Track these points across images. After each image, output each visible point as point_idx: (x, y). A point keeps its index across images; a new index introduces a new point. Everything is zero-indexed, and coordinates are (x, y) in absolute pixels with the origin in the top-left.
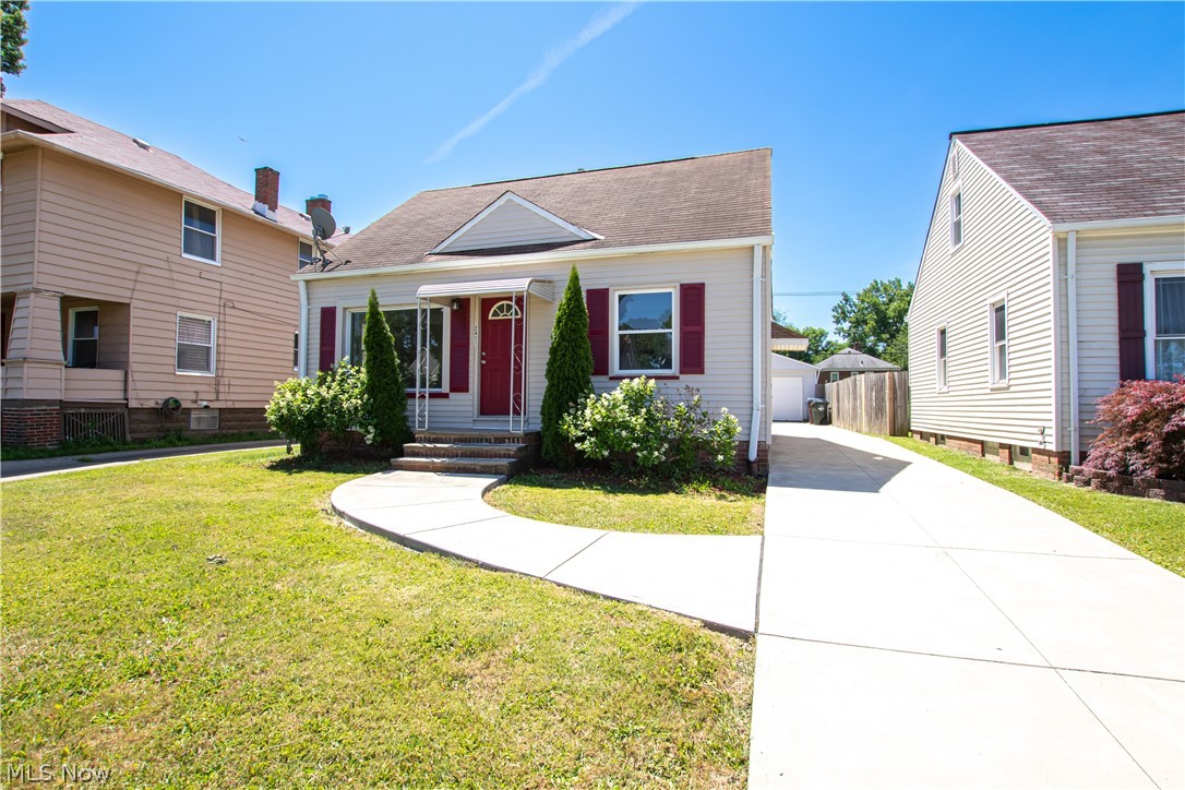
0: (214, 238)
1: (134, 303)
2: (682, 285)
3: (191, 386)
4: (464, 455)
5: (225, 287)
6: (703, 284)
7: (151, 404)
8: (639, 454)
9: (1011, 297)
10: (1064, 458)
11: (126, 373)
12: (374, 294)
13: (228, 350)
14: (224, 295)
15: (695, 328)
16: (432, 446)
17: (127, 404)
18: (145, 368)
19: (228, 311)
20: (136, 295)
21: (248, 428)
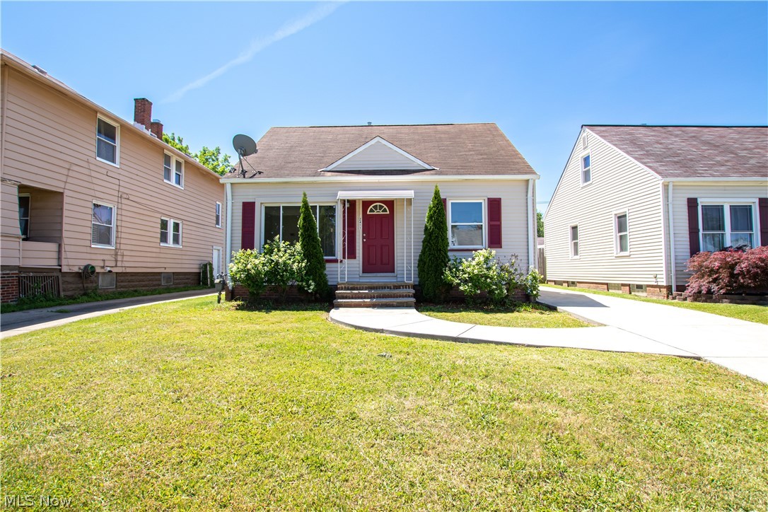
0: (114, 148)
1: (66, 193)
2: (488, 199)
3: (99, 256)
4: (379, 297)
5: (122, 183)
6: (500, 199)
7: (76, 269)
8: (496, 292)
9: (630, 211)
10: (669, 288)
11: (60, 246)
12: (305, 195)
13: (124, 230)
14: (121, 189)
15: (497, 223)
16: (357, 292)
17: (60, 270)
18: (73, 242)
19: (124, 201)
20: (68, 186)
21: (133, 287)
